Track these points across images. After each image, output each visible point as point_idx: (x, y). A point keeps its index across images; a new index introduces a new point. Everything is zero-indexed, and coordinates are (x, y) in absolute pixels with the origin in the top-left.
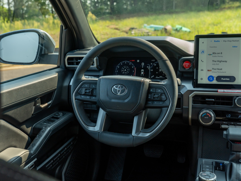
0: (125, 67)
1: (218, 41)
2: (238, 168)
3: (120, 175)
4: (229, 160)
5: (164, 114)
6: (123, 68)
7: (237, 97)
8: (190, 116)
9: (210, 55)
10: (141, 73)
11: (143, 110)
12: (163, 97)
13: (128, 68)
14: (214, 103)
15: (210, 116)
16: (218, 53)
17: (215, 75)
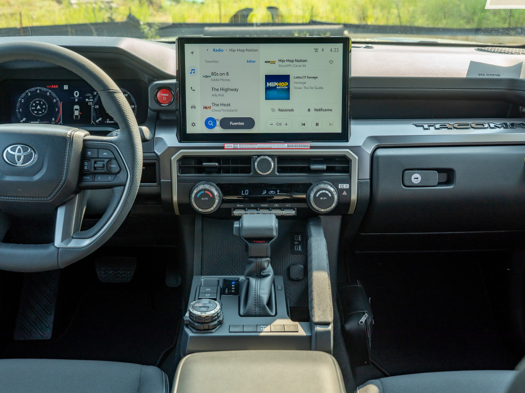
0: (37, 101)
1: (220, 50)
2: (259, 287)
3: (48, 326)
4: (245, 274)
5: (117, 200)
6: (33, 103)
7: (259, 156)
8: (175, 199)
9: (207, 77)
10: (73, 113)
11: (76, 193)
12: (114, 166)
13: (43, 102)
14: (218, 170)
15: (211, 196)
16: (222, 74)
17: (218, 116)
